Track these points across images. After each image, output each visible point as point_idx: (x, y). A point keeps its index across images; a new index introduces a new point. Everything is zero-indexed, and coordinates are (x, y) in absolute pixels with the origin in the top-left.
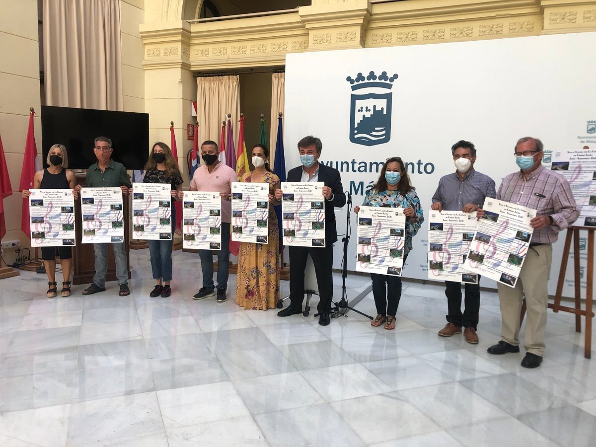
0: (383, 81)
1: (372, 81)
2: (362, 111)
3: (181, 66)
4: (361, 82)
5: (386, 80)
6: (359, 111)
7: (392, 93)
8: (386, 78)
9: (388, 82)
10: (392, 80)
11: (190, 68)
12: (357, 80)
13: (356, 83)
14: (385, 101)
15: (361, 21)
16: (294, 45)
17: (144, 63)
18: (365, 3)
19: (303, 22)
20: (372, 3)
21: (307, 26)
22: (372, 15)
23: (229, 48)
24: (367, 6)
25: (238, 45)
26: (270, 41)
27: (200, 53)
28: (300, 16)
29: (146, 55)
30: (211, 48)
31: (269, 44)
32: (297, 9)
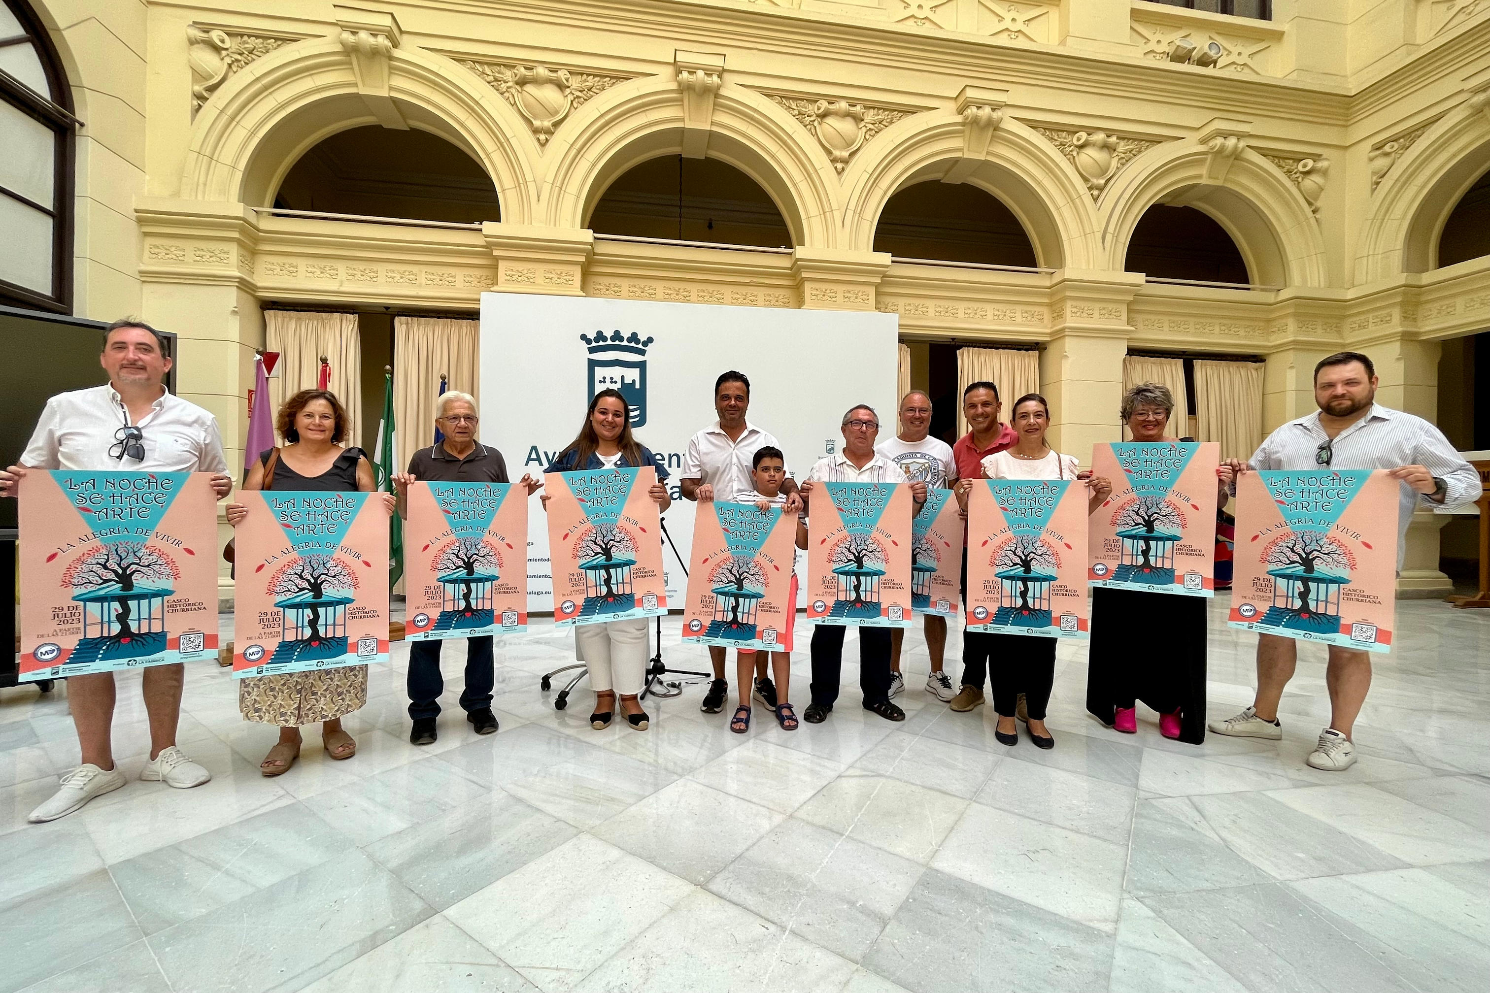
1: (617, 343)
2: (605, 382)
3: (237, 284)
4: (601, 343)
5: (637, 344)
6: (600, 382)
7: (645, 361)
8: (637, 341)
9: (640, 346)
10: (645, 344)
11: (256, 291)
12: (597, 340)
13: (594, 344)
14: (637, 371)
15: (583, 259)
16: (467, 279)
17: (143, 268)
18: (588, 235)
19: (489, 246)
20: (596, 238)
21: (495, 253)
22: (595, 254)
23: (342, 267)
24: (590, 239)
25: (362, 266)
26: (424, 268)
27: (278, 269)
28: (486, 236)
29: (146, 254)
30: (302, 263)
31: (422, 274)
32: (476, 225)
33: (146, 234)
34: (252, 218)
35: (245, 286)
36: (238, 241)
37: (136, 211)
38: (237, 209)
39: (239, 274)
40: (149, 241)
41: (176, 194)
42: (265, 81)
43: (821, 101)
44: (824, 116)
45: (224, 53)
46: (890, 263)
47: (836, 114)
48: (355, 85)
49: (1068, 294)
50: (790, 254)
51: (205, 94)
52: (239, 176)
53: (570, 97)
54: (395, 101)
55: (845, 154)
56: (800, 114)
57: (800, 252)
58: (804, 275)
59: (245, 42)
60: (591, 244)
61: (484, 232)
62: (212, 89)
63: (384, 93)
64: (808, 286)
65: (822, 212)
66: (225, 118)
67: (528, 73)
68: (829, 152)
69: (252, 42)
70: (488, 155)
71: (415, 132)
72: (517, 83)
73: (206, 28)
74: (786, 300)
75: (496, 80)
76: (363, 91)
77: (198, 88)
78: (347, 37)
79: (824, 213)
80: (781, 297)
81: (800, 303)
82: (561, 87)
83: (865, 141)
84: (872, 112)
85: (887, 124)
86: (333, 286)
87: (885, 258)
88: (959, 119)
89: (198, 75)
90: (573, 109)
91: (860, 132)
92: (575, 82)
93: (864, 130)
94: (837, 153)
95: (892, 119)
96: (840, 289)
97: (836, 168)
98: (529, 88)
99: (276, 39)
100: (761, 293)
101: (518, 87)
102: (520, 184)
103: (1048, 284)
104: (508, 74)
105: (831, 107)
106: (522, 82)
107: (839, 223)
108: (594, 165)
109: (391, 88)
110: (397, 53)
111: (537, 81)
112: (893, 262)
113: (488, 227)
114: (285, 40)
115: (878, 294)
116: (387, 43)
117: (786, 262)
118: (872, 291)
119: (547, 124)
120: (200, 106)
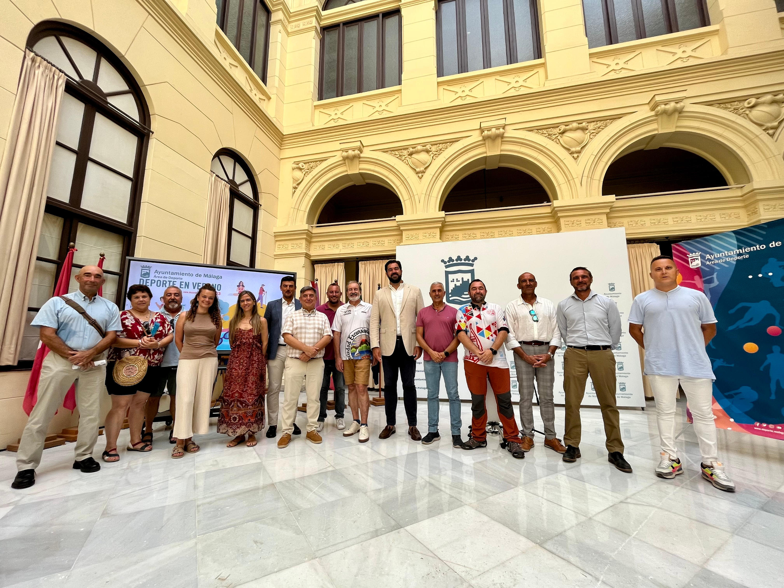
0: (467, 262)
1: (459, 262)
2: (453, 281)
3: (304, 255)
4: (451, 263)
5: (469, 261)
6: (451, 281)
7: (473, 269)
8: (469, 260)
9: (471, 262)
10: (473, 261)
12: (449, 262)
13: (448, 264)
14: (469, 275)
15: (440, 225)
16: (389, 242)
17: (275, 253)
18: (443, 214)
19: (399, 226)
20: (446, 215)
21: (401, 228)
22: (446, 222)
23: (340, 243)
24: (444, 216)
25: (348, 242)
26: (372, 239)
27: (318, 247)
28: (397, 222)
29: (277, 248)
30: (326, 244)
31: (371, 241)
32: (393, 218)
33: (277, 241)
34: (310, 230)
35: (307, 256)
36: (306, 239)
37: (274, 233)
38: (306, 227)
39: (305, 252)
40: (278, 243)
41: (287, 224)
42: (316, 177)
43: (561, 126)
44: (563, 133)
45: (303, 170)
46: (615, 200)
47: (571, 130)
48: (347, 171)
49: (759, 198)
50: (550, 205)
51: (297, 187)
52: (307, 214)
53: (432, 155)
54: (361, 174)
55: (578, 149)
56: (549, 135)
57: (556, 203)
58: (559, 215)
59: (310, 165)
60: (444, 218)
61: (397, 220)
62: (298, 184)
63: (357, 172)
64: (562, 221)
65: (567, 181)
66: (303, 194)
67: (414, 150)
68: (568, 150)
69: (312, 164)
70: (397, 188)
71: (368, 184)
72: (409, 155)
73: (297, 163)
74: (550, 230)
75: (400, 156)
76: (349, 173)
77: (295, 185)
78: (345, 154)
79: (569, 181)
80: (546, 228)
81: (559, 229)
82: (428, 151)
83: (590, 140)
84: (593, 124)
85: (603, 128)
86: (337, 252)
87: (612, 198)
88: (653, 113)
89: (295, 180)
90: (433, 160)
91: (586, 135)
92: (434, 148)
93: (589, 134)
94: (573, 149)
95: (606, 124)
96: (583, 219)
97: (573, 157)
98: (414, 156)
99: (320, 161)
100: (534, 228)
101: (409, 157)
102: (411, 196)
103: (740, 194)
104: (405, 153)
105: (567, 127)
106: (411, 154)
107: (578, 185)
108: (444, 182)
109: (360, 169)
110: (362, 155)
111: (418, 152)
112: (616, 199)
113: (398, 218)
114: (322, 161)
115: (608, 218)
116: (359, 152)
117: (548, 210)
118: (604, 217)
119: (422, 169)
120: (295, 191)
